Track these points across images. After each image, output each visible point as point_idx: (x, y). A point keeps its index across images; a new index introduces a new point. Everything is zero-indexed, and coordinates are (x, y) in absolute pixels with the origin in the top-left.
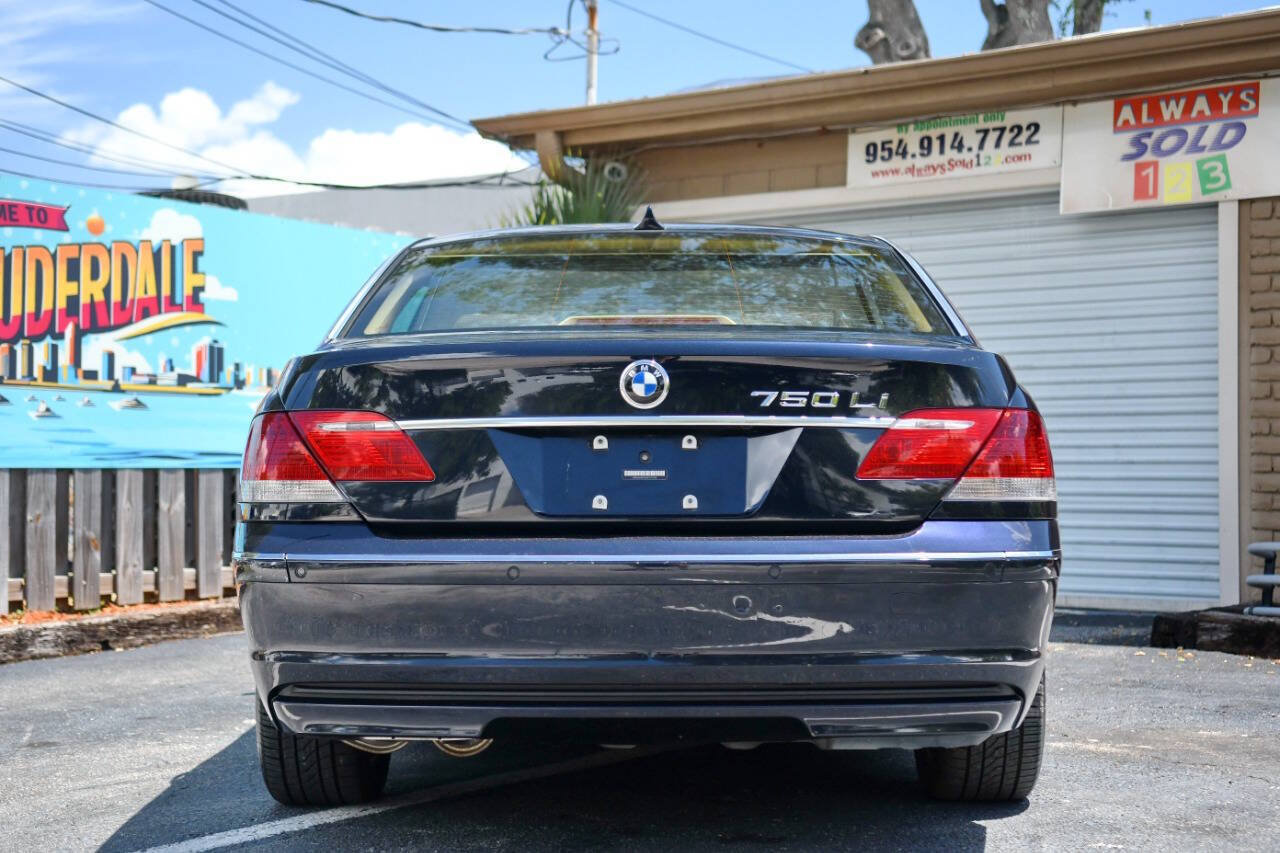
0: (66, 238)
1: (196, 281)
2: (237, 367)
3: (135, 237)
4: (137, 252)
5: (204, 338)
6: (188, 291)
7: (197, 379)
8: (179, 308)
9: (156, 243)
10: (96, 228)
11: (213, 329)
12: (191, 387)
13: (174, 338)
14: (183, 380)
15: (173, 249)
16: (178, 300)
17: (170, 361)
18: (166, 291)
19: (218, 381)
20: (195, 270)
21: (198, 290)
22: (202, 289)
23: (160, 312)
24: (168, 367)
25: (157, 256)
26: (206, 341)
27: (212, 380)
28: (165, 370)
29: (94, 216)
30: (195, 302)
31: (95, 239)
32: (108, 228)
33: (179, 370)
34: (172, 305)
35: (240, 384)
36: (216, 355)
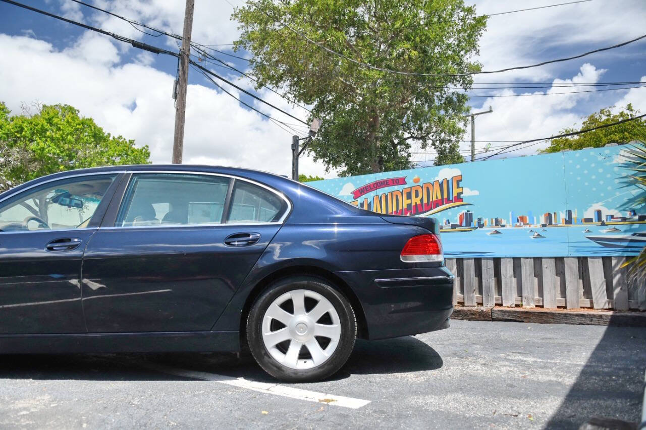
0: (406, 186)
1: (459, 190)
2: (479, 219)
3: (432, 181)
4: (433, 186)
5: (463, 211)
6: (455, 195)
7: (460, 226)
8: (452, 201)
9: (440, 181)
10: (416, 181)
11: (467, 207)
12: (457, 229)
13: (450, 212)
14: (454, 226)
15: (448, 181)
16: (451, 199)
17: (448, 220)
18: (445, 196)
19: (470, 226)
20: (458, 187)
21: (459, 194)
22: (462, 193)
23: (443, 204)
24: (447, 222)
25: (441, 186)
26: (464, 211)
27: (467, 226)
28: (446, 223)
29: (416, 177)
30: (458, 198)
31: (416, 184)
32: (421, 180)
33: (451, 223)
34: (448, 201)
35: (481, 226)
36: (469, 217)
